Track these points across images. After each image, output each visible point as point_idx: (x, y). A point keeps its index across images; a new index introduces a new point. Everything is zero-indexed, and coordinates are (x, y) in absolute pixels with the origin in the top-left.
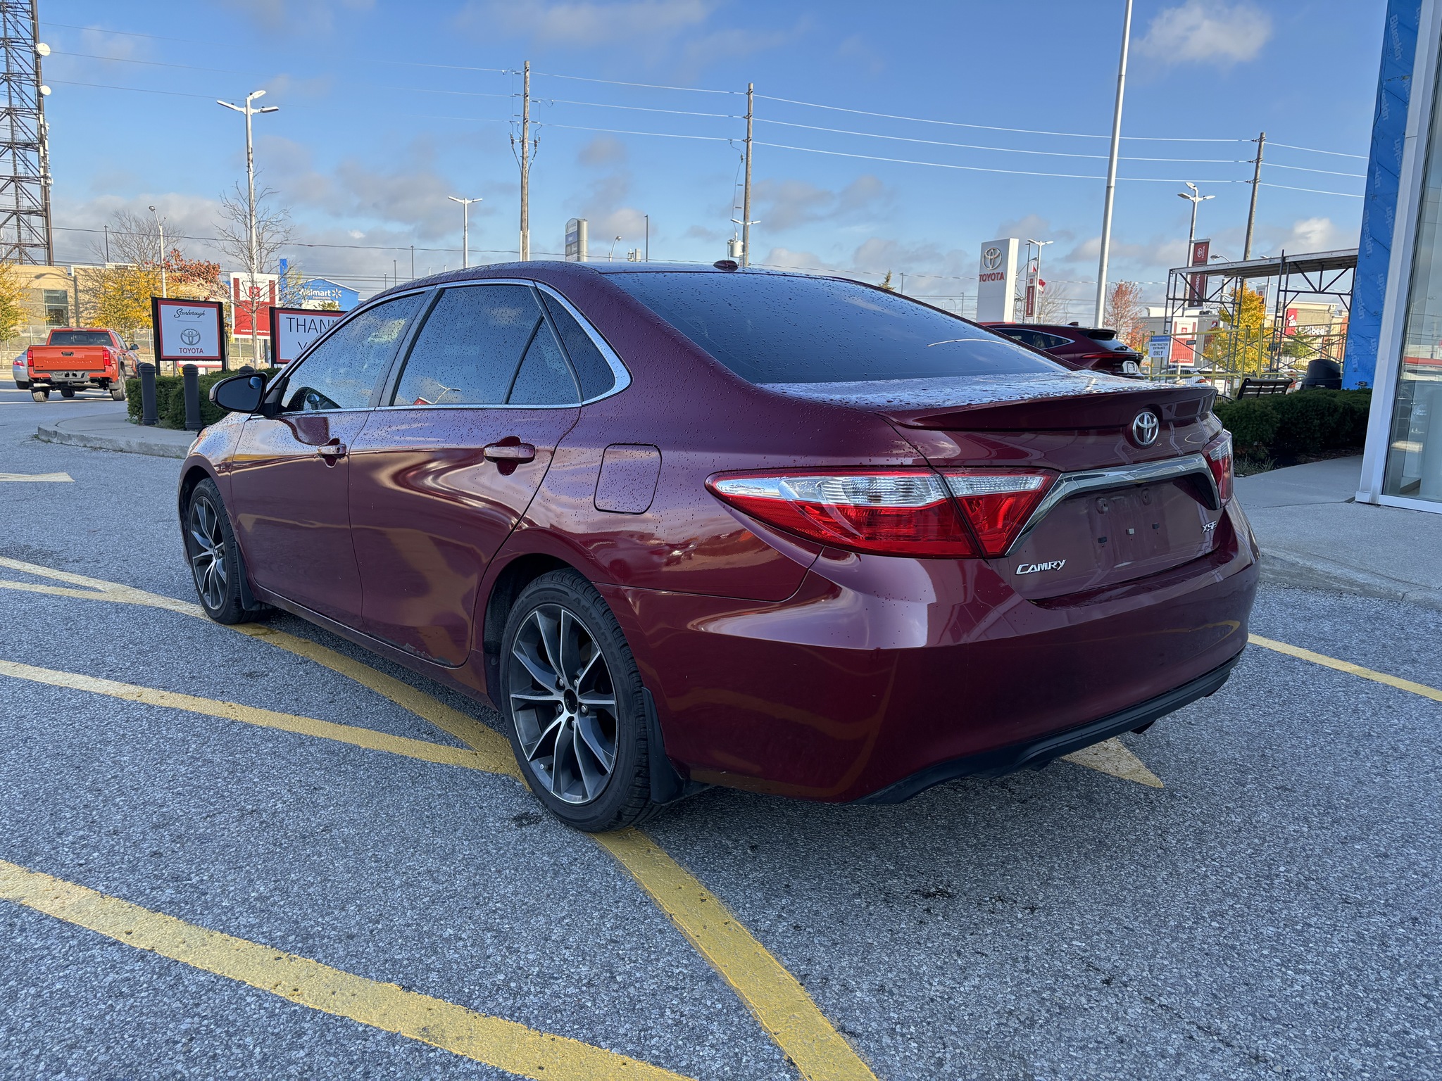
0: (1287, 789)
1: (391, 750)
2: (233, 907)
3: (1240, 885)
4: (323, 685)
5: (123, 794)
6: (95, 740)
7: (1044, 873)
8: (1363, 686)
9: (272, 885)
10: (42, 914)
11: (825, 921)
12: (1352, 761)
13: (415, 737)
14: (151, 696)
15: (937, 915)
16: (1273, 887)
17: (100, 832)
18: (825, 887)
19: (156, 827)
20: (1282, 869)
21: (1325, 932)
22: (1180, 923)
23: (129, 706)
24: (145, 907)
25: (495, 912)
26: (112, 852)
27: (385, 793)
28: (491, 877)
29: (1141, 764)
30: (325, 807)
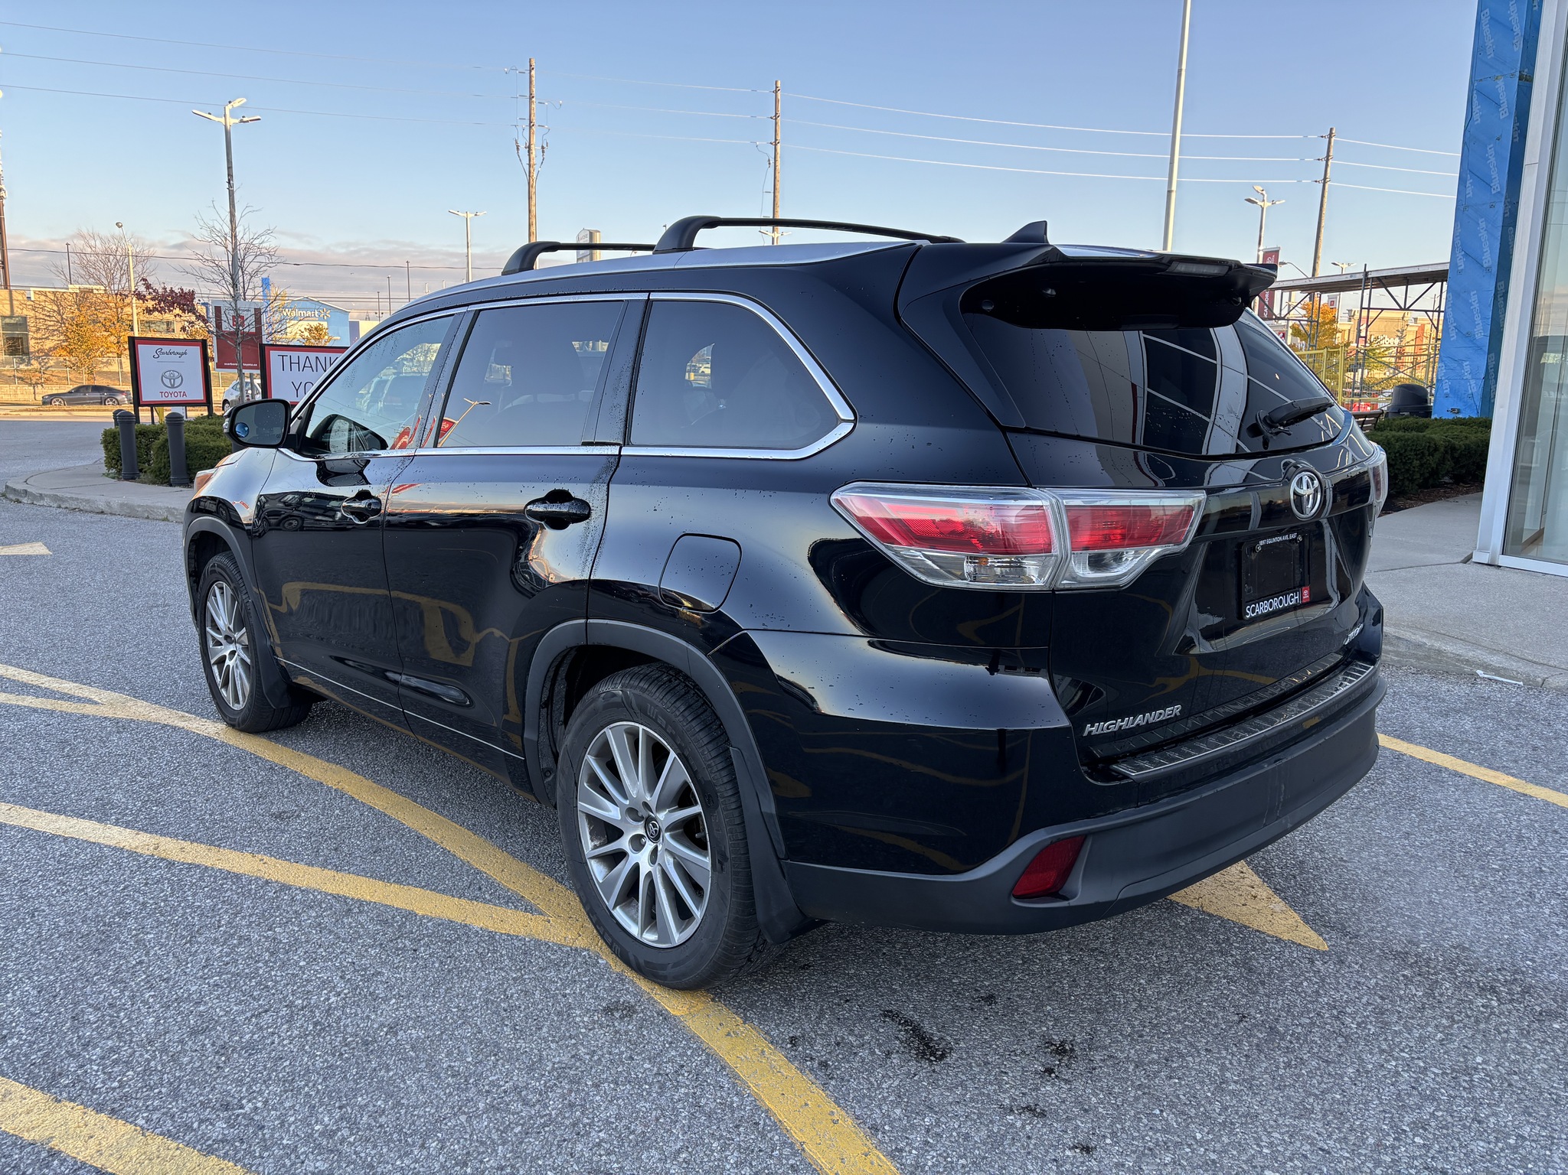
0: (1464, 949)
1: (451, 917)
2: (296, 1147)
3: (1438, 1083)
4: (364, 829)
5: (151, 987)
6: (111, 911)
7: (1216, 1074)
8: (1522, 804)
9: (337, 1115)
10: (76, 1162)
11: (979, 1148)
12: (1528, 906)
13: (476, 898)
14: (172, 848)
15: (1104, 1137)
16: (1474, 1086)
17: (131, 1041)
18: (972, 1100)
19: (194, 1033)
20: (1479, 1059)
21: (1542, 1147)
22: (1380, 1141)
23: (146, 862)
24: (194, 1148)
25: (599, 1145)
26: (147, 1071)
27: (453, 978)
28: (588, 1094)
29: (1297, 917)
30: (386, 1000)
